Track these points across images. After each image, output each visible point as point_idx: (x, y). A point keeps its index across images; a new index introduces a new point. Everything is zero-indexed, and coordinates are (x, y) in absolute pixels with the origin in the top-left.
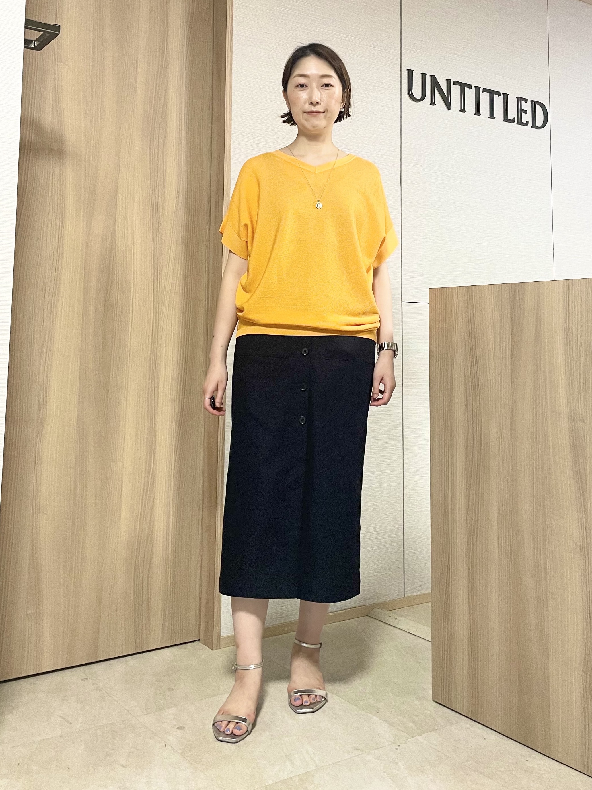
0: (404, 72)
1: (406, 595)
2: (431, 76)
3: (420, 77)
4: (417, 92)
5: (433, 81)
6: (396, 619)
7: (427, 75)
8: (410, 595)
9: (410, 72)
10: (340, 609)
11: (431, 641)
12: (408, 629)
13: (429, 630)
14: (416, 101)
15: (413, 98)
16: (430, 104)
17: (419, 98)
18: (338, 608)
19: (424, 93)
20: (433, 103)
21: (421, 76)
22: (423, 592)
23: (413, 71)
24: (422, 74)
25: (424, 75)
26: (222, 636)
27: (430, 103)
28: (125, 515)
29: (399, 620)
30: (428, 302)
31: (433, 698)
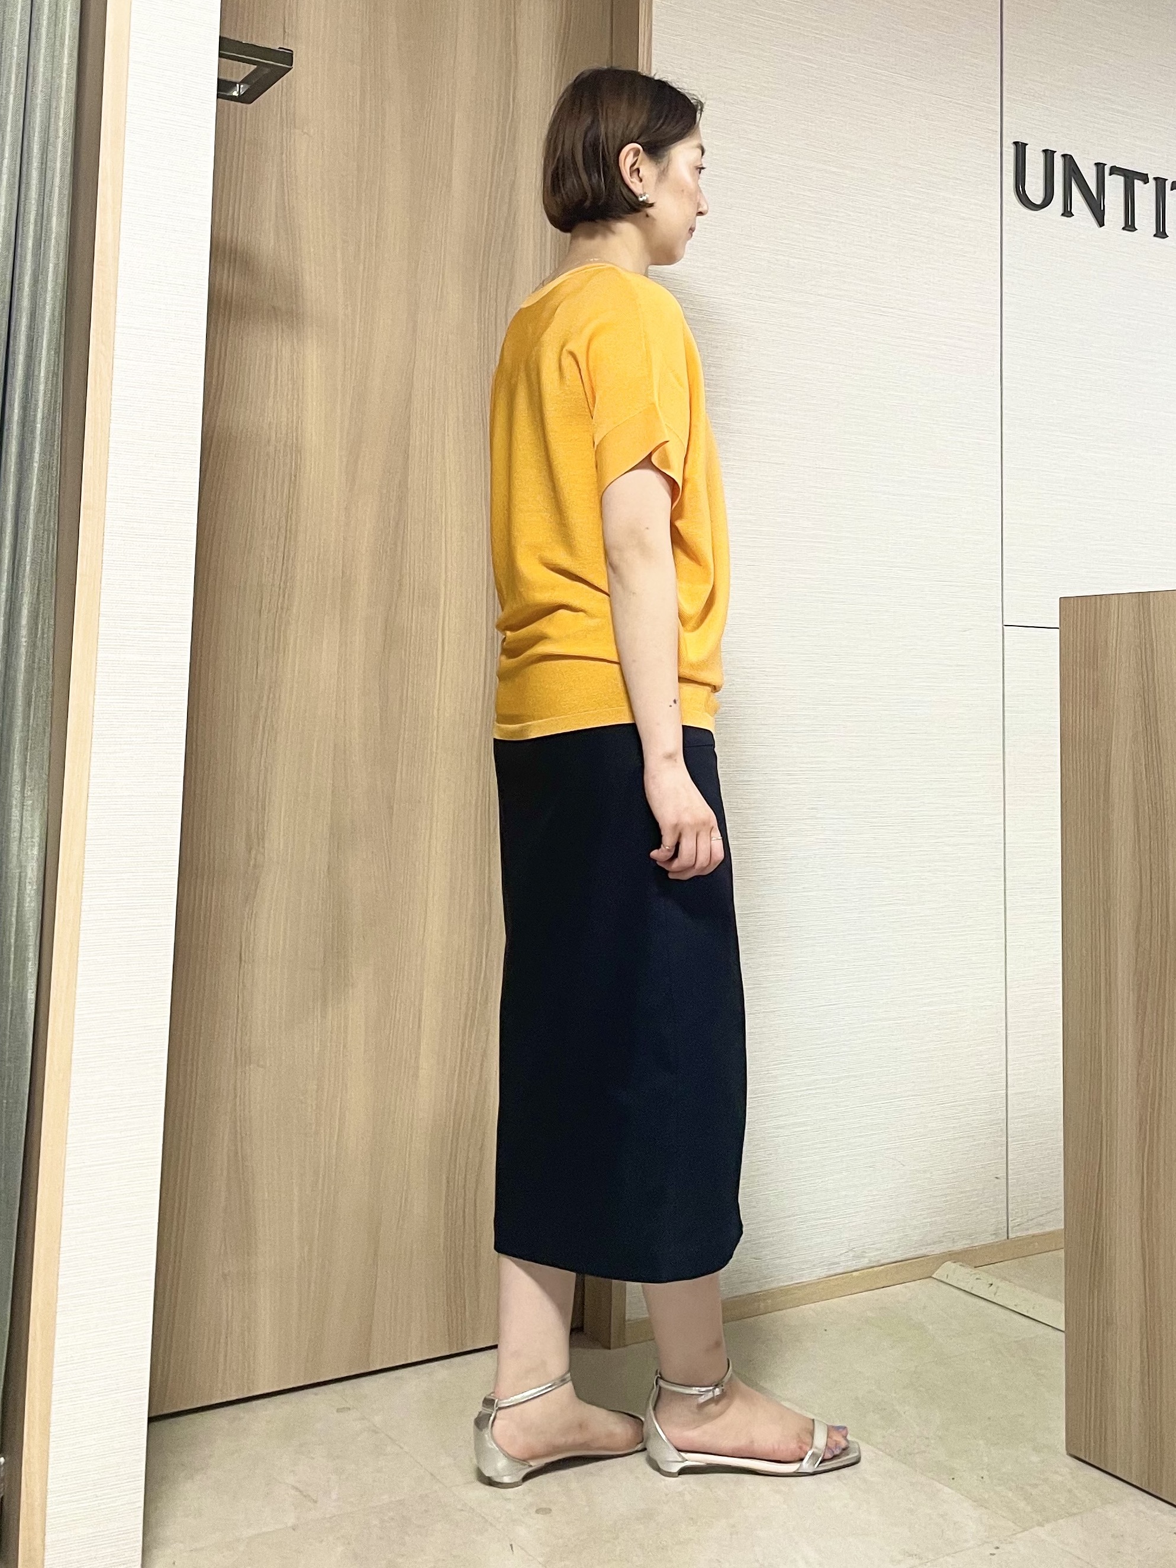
0: (1008, 147)
1: (1011, 1236)
2: (1064, 156)
3: (1041, 158)
4: (1035, 190)
5: (1067, 166)
6: (991, 1284)
7: (1055, 154)
8: (1019, 1234)
9: (1020, 148)
10: (874, 1264)
11: (1063, 1329)
12: (1016, 1305)
13: (1061, 1307)
14: (1031, 206)
15: (1024, 199)
16: (1062, 215)
17: (1038, 202)
18: (870, 1261)
19: (1049, 191)
20: (1067, 212)
21: (1042, 155)
22: (1048, 1229)
23: (1027, 147)
24: (1045, 151)
25: (1049, 154)
26: (629, 1320)
27: (1061, 211)
28: (427, 1066)
29: (998, 1287)
30: (1058, 626)
31: (1067, 1449)
